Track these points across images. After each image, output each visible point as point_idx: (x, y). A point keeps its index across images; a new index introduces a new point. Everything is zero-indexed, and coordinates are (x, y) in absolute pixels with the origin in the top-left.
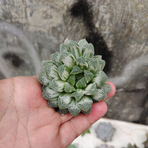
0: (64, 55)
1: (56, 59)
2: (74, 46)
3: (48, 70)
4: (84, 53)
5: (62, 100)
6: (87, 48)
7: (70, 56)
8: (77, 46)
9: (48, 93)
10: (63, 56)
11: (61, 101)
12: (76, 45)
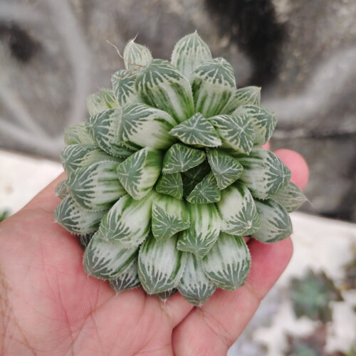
0: (134, 124)
1: (107, 136)
2: (162, 81)
3: (83, 194)
4: (201, 94)
5: (151, 269)
6: (209, 78)
7: (155, 119)
8: (175, 81)
9: (102, 261)
10: (129, 127)
11: (149, 274)
12: (172, 79)
